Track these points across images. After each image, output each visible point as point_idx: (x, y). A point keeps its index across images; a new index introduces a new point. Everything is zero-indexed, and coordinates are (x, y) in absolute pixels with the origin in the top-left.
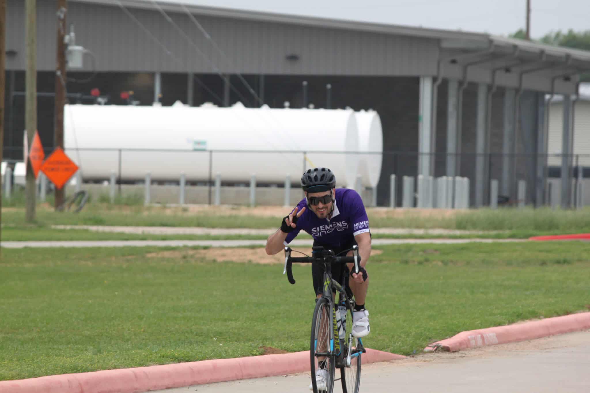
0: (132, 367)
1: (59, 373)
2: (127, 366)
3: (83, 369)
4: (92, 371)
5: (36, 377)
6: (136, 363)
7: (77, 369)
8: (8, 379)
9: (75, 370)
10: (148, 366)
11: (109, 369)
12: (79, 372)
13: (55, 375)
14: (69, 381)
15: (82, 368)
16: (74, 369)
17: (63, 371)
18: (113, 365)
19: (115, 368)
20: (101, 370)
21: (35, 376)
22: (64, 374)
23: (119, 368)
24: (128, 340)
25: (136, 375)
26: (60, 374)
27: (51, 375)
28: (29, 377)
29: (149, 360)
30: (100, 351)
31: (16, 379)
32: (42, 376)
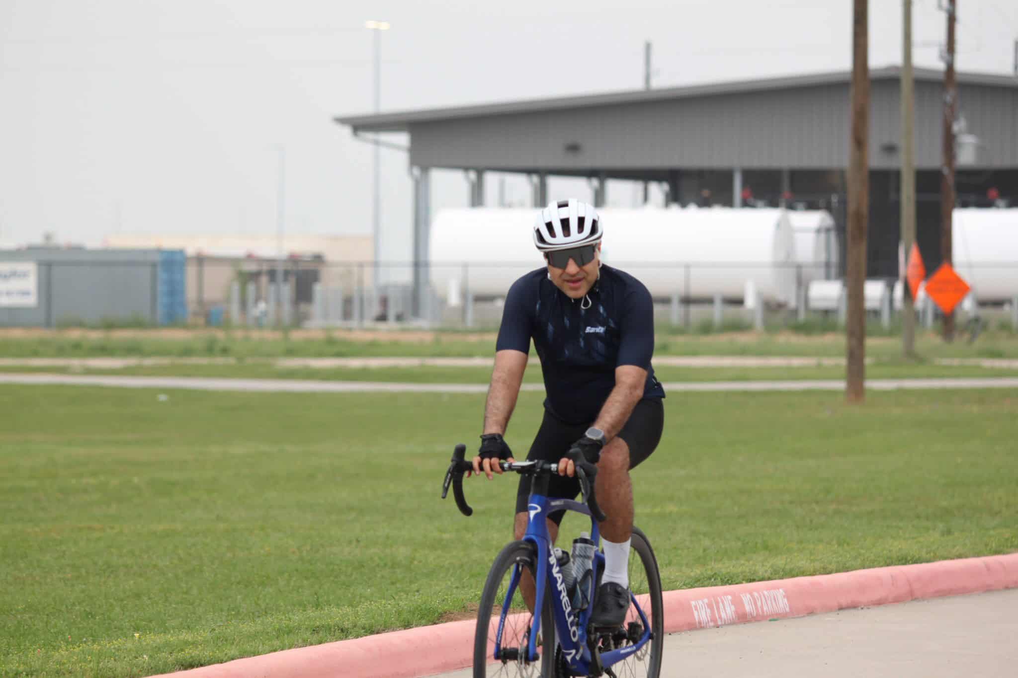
0: (984, 555)
1: (882, 564)
2: (978, 555)
3: (915, 559)
4: (928, 561)
5: (848, 571)
6: (990, 549)
7: (906, 559)
8: (808, 573)
9: (904, 560)
10: (1007, 553)
11: (952, 559)
12: (909, 564)
13: (875, 567)
14: (892, 576)
15: (913, 558)
16: (902, 559)
17: (886, 562)
18: (957, 553)
19: (960, 557)
20: (940, 560)
21: (846, 569)
22: (888, 565)
23: (966, 557)
24: (997, 514)
25: (988, 568)
26: (882, 566)
27: (869, 567)
28: (837, 571)
29: (1009, 545)
30: (949, 532)
31: (821, 574)
32: (856, 569)
